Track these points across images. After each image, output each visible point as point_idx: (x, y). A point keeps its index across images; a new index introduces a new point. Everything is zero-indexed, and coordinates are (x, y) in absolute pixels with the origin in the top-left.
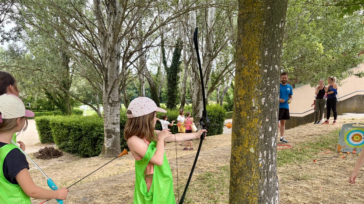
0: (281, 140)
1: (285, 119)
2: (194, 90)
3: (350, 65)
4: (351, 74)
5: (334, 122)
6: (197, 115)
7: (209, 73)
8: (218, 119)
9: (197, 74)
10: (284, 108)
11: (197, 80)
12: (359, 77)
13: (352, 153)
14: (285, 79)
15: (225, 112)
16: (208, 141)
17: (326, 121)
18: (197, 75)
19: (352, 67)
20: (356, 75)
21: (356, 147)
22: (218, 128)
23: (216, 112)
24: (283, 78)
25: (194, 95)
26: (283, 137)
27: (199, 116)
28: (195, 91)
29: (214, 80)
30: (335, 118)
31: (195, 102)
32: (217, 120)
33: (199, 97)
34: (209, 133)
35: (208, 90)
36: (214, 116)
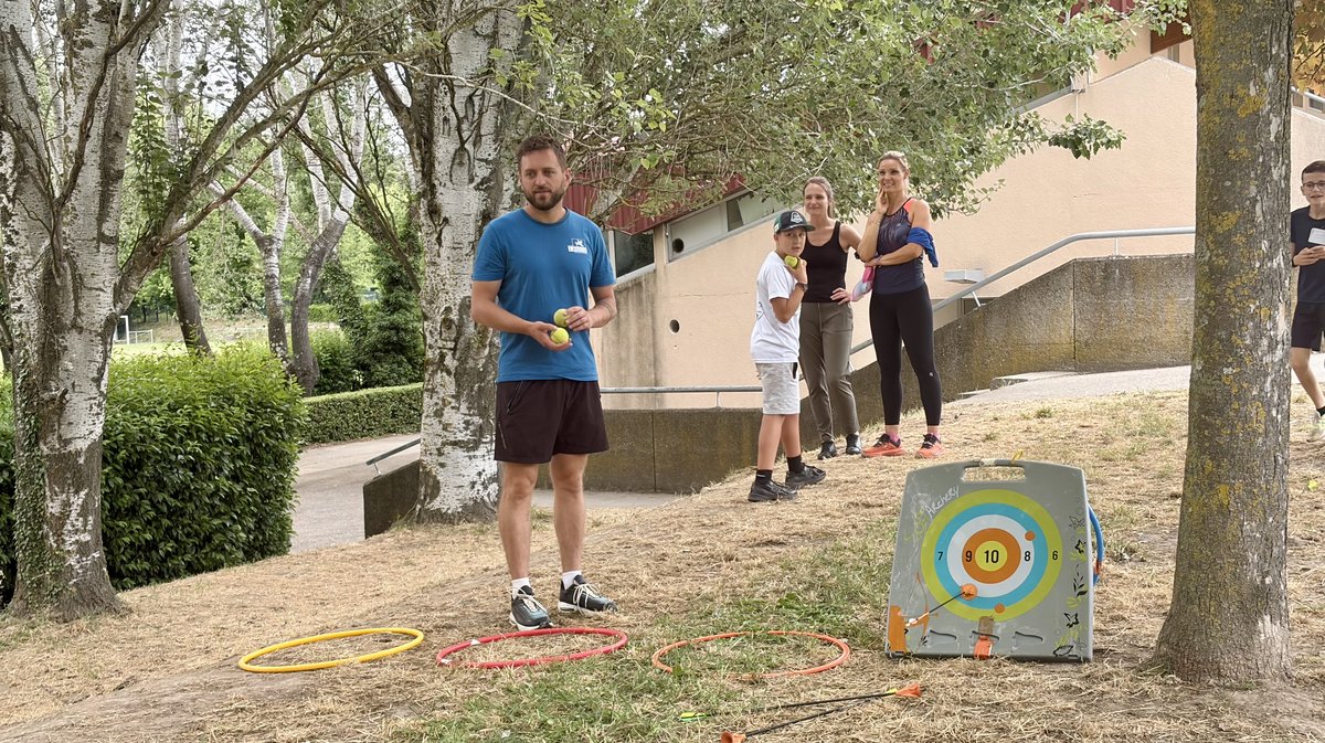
0: (567, 595)
1: (580, 451)
2: (16, 257)
3: (1017, 82)
4: (1028, 135)
5: (930, 439)
6: (53, 440)
7: (117, 135)
8: (245, 449)
9: (26, 145)
10: (564, 380)
11: (30, 188)
12: (1077, 155)
13: (972, 657)
14: (541, 179)
15: (292, 400)
16: (147, 618)
17: (885, 438)
18: (29, 149)
19: (1031, 95)
20: (1056, 141)
21: (990, 612)
22: (254, 515)
23: (231, 401)
24: (532, 173)
25: (21, 291)
26: (579, 573)
27: (67, 442)
28: (27, 262)
29: (160, 186)
30: (933, 419)
31: (32, 348)
32: (240, 457)
33: (56, 311)
34: (188, 558)
35: (123, 257)
36: (210, 436)
